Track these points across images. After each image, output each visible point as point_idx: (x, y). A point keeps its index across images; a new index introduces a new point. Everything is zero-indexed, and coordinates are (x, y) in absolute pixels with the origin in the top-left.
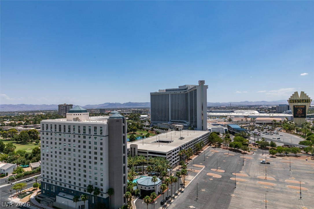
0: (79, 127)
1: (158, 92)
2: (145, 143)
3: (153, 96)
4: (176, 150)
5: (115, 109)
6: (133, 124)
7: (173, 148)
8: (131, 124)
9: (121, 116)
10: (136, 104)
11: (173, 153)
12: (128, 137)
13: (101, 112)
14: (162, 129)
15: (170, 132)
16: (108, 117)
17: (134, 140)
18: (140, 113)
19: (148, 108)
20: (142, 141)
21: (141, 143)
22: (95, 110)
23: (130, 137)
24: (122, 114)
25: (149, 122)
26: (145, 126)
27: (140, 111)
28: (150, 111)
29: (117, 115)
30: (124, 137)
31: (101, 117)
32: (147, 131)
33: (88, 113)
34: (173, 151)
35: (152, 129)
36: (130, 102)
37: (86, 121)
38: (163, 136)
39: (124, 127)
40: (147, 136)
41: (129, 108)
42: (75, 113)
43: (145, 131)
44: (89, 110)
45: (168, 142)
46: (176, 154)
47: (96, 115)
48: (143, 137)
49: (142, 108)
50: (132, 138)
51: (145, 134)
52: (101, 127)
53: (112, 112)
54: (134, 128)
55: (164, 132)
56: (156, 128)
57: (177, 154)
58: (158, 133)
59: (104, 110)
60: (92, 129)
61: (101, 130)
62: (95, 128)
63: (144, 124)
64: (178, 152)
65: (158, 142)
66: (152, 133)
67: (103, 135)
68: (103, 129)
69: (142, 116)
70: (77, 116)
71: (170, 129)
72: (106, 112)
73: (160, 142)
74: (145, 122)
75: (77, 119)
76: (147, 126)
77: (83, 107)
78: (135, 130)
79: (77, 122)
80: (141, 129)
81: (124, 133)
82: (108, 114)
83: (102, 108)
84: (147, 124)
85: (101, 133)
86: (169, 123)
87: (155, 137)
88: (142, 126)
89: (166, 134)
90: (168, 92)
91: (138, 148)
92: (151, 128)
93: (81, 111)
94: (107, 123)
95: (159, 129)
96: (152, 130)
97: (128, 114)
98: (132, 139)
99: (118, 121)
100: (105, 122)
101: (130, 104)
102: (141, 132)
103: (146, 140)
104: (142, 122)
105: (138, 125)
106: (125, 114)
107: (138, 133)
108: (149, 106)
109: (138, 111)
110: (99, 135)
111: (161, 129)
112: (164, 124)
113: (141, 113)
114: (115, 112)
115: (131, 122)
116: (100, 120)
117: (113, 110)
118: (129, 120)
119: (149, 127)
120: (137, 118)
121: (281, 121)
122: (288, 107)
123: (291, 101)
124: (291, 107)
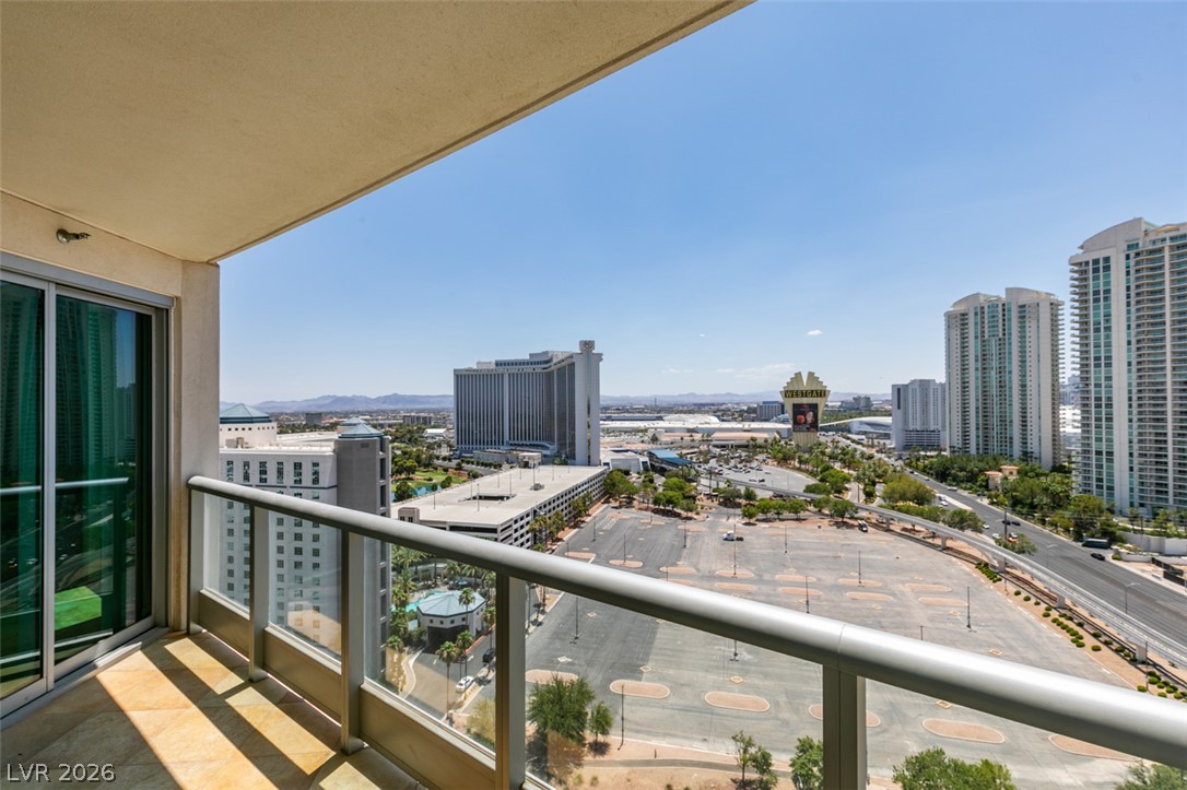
0: (246, 464)
1: (475, 367)
2: (441, 503)
3: (462, 379)
4: (522, 519)
5: (353, 413)
6: (405, 453)
7: (516, 513)
8: (399, 452)
9: (374, 431)
10: (414, 399)
11: (515, 526)
12: (392, 488)
13: (311, 421)
14: (486, 465)
15: (508, 473)
16: (335, 435)
17: (409, 497)
18: (425, 423)
19: (447, 410)
20: (430, 497)
21: (428, 503)
22: (293, 415)
23: (398, 488)
24: (375, 426)
25: (450, 446)
26: (438, 458)
27: (425, 418)
28: (453, 417)
29: (364, 429)
30: (383, 488)
31: (314, 435)
32: (446, 470)
33: (275, 424)
34: (516, 522)
35: (459, 464)
36: (395, 395)
37: (267, 448)
38: (489, 483)
39: (383, 461)
40: (446, 485)
41: (393, 411)
42: (233, 426)
43: (440, 470)
44: (272, 415)
45: (501, 498)
46: (522, 527)
47: (294, 429)
48: (434, 488)
49: (430, 411)
50: (404, 492)
51: (438, 478)
52: (316, 465)
53: (346, 421)
54: (409, 464)
55: (492, 473)
56: (468, 463)
57: (527, 528)
58: (476, 476)
59: (319, 415)
60: (289, 470)
61: (316, 473)
62: (298, 466)
63: (436, 452)
64: (528, 523)
65: (474, 498)
66: (460, 475)
67: (321, 485)
68: (320, 469)
69: (430, 431)
70: (240, 434)
71: (505, 466)
72: (326, 422)
73: (481, 498)
74: (440, 446)
75: (238, 442)
76: (444, 459)
77: (258, 408)
78: (411, 470)
79: (239, 450)
80: (426, 466)
81: (383, 476)
82: (332, 427)
83: (314, 410)
84: (445, 452)
85: (316, 481)
86: (503, 449)
87: (467, 486)
88: (431, 457)
89: (495, 476)
90: (501, 369)
91: (421, 519)
92: (454, 463)
93: (251, 420)
94: (334, 451)
95: (478, 464)
96: (459, 468)
97: (390, 426)
98: (402, 496)
99: (365, 445)
100: (328, 450)
101: (396, 398)
102: (428, 475)
103: (441, 494)
104: (430, 447)
105: (418, 456)
106: (382, 426)
107: (419, 476)
108: (451, 404)
109: (418, 418)
110: (310, 484)
111: (483, 464)
112: (491, 453)
113: (427, 422)
114: (354, 420)
115: (398, 448)
116: (310, 443)
117: (346, 415)
118: (392, 441)
119: (450, 460)
120: (416, 436)
121: (766, 441)
122: (783, 406)
123: (788, 393)
124: (789, 408)
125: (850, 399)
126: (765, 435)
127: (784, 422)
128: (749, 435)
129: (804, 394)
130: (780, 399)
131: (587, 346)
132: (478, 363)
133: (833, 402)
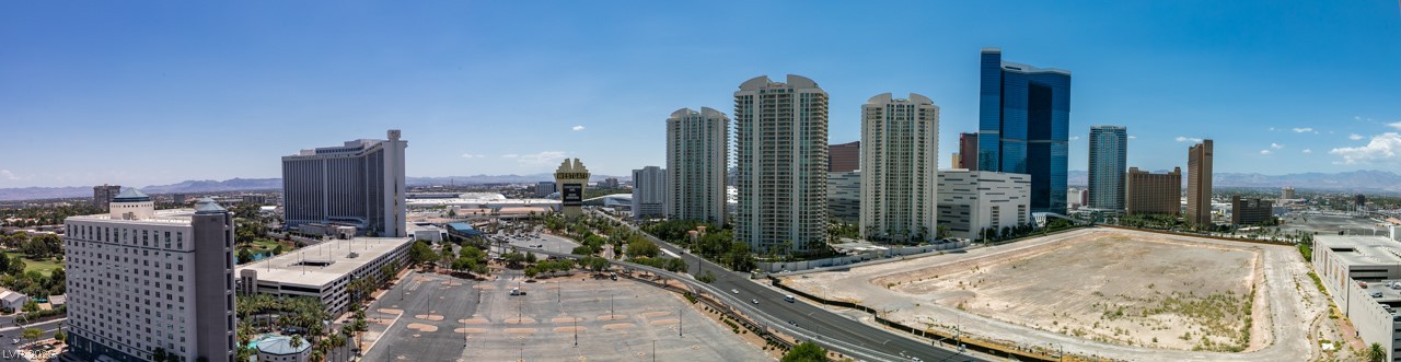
0: (135, 231)
1: (299, 154)
2: (274, 267)
3: (290, 165)
4: (340, 281)
5: (207, 194)
6: (245, 226)
7: (335, 277)
8: (240, 225)
9: (221, 208)
10: (251, 182)
11: (335, 288)
12: (235, 253)
13: (176, 201)
14: (309, 237)
15: (328, 243)
16: (192, 211)
17: (249, 261)
18: (260, 202)
19: (277, 191)
20: (265, 262)
21: (263, 267)
22: (165, 195)
23: (241, 254)
24: (222, 204)
25: (280, 220)
26: (270, 230)
27: (260, 198)
28: (282, 196)
29: (213, 207)
30: (228, 254)
31: (178, 211)
32: (277, 240)
33: (152, 203)
34: (335, 284)
35: (287, 236)
36: (237, 179)
37: (148, 220)
38: (312, 252)
39: (228, 232)
40: (277, 252)
41: (236, 192)
42: (127, 204)
43: (272, 240)
44: (152, 196)
45: (322, 264)
46: (341, 288)
47: (167, 206)
48: (268, 255)
49: (264, 192)
50: (245, 257)
51: (271, 247)
52: (179, 233)
53: (201, 200)
54: (248, 234)
55: (314, 243)
56: (295, 234)
57: (345, 289)
58: (301, 246)
59: (183, 196)
60: (162, 237)
61: (179, 240)
62: (168, 234)
63: (269, 226)
64: (345, 285)
65: (301, 264)
66: (288, 244)
67: (183, 249)
68: (183, 236)
69: (264, 208)
70: (131, 209)
71: (325, 237)
72: (188, 201)
73: (306, 264)
74: (272, 220)
75: (129, 216)
76: (276, 231)
77: (141, 191)
78: (250, 239)
79: (131, 222)
80: (262, 236)
81: (228, 245)
82: (191, 205)
83: (179, 192)
84: (276, 225)
85: (180, 245)
86: (323, 223)
87: (294, 253)
88: (265, 229)
89: (317, 247)
90: (321, 156)
91: (258, 278)
92: (284, 234)
93: (137, 200)
94: (192, 224)
95: (303, 236)
96: (287, 238)
97: (233, 204)
98: (244, 260)
99: (214, 219)
100: (188, 222)
101: (237, 182)
102: (263, 244)
103: (274, 260)
104: (264, 221)
105: (255, 228)
106: (227, 204)
107: (256, 244)
108: (280, 186)
109: (255, 197)
110: (176, 248)
111: (307, 236)
112: (313, 227)
113: (261, 201)
114: (206, 199)
115: (240, 222)
116: (176, 217)
117: (202, 195)
118: (235, 216)
119: (280, 232)
120: (254, 212)
121: (543, 214)
122: (555, 185)
123: (559, 175)
124: (560, 187)
125: (604, 180)
126: (542, 209)
127: (555, 198)
128: (530, 209)
129: (572, 176)
130: (554, 180)
131: (394, 134)
132: (302, 151)
133: (592, 182)
